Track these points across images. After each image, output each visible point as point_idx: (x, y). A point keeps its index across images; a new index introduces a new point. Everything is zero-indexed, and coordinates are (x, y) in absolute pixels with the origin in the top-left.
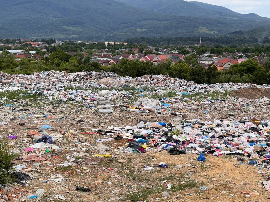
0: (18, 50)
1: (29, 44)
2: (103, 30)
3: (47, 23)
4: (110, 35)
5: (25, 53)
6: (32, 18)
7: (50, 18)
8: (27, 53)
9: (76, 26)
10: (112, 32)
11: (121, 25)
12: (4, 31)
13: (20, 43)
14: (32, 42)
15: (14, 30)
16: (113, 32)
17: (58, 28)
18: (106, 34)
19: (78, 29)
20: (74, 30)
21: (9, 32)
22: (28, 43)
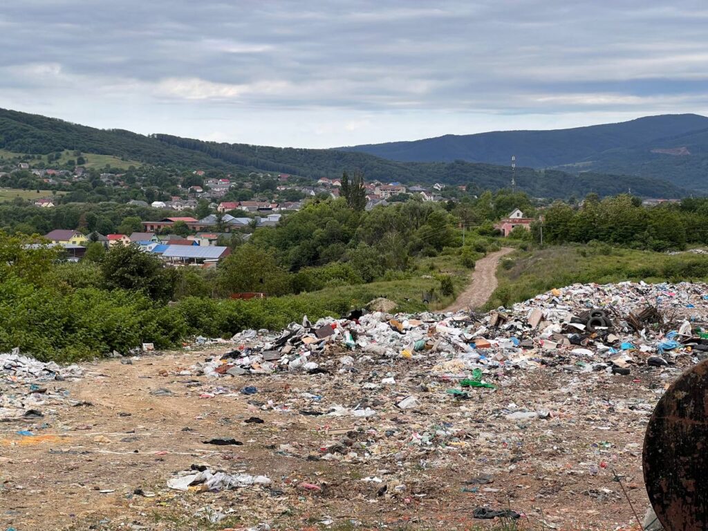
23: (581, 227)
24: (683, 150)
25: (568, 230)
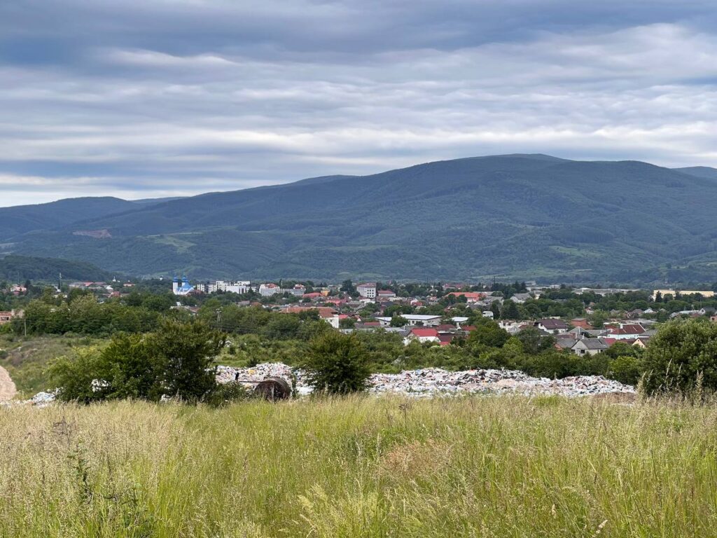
0: (428, 314)
1: (461, 296)
2: (661, 255)
3: (512, 239)
4: (678, 268)
5: (442, 323)
6: (476, 227)
7: (521, 226)
8: (447, 323)
9: (586, 244)
10: (685, 260)
11: (711, 241)
12: (405, 262)
13: (439, 295)
14: (467, 290)
15: (430, 259)
16: (689, 261)
17: (539, 251)
18: (669, 266)
19: (592, 254)
20: (582, 256)
21: (417, 264)
22: (457, 294)
23: (57, 321)
24: (104, 233)
25: (45, 324)
